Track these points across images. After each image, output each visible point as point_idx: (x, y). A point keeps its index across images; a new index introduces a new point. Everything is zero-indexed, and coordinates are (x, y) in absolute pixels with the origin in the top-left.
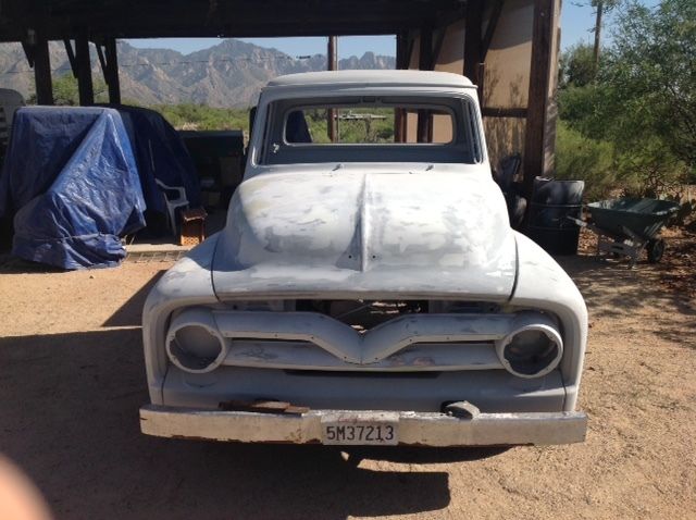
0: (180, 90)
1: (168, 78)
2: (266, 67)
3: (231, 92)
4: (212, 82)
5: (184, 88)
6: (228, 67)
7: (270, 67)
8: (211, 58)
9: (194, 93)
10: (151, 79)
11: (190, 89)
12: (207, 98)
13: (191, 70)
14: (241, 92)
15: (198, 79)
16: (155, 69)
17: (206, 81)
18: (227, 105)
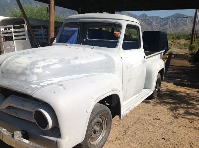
0: (159, 28)
1: (156, 25)
2: (187, 22)
3: (175, 29)
4: (169, 26)
5: (161, 28)
6: (175, 21)
7: (189, 22)
8: (170, 19)
9: (163, 29)
10: (152, 25)
11: (162, 28)
12: (167, 30)
13: (163, 22)
14: (178, 29)
15: (165, 25)
16: (153, 22)
17: (167, 26)
18: (173, 33)
